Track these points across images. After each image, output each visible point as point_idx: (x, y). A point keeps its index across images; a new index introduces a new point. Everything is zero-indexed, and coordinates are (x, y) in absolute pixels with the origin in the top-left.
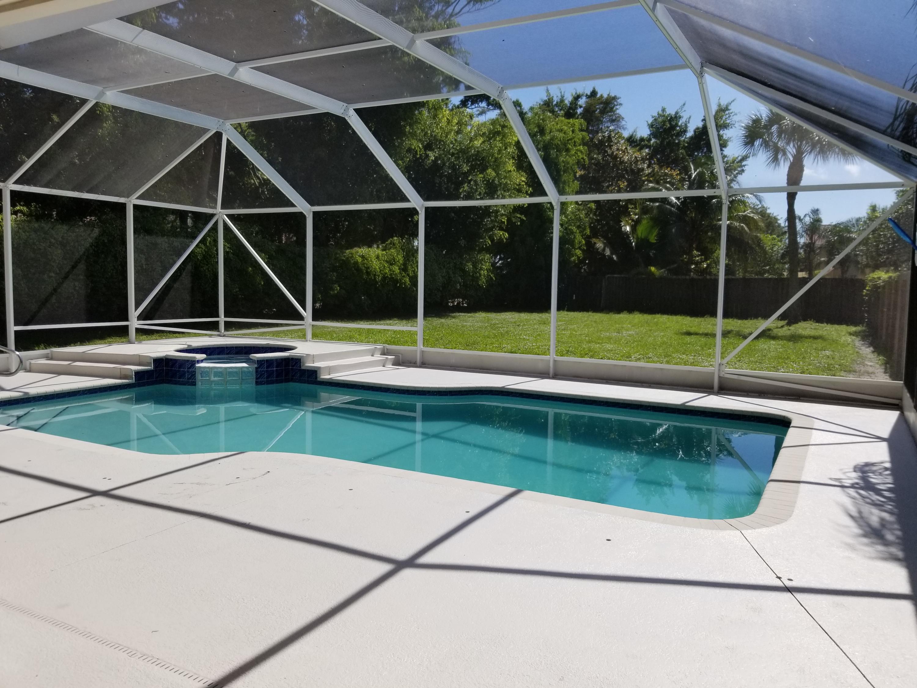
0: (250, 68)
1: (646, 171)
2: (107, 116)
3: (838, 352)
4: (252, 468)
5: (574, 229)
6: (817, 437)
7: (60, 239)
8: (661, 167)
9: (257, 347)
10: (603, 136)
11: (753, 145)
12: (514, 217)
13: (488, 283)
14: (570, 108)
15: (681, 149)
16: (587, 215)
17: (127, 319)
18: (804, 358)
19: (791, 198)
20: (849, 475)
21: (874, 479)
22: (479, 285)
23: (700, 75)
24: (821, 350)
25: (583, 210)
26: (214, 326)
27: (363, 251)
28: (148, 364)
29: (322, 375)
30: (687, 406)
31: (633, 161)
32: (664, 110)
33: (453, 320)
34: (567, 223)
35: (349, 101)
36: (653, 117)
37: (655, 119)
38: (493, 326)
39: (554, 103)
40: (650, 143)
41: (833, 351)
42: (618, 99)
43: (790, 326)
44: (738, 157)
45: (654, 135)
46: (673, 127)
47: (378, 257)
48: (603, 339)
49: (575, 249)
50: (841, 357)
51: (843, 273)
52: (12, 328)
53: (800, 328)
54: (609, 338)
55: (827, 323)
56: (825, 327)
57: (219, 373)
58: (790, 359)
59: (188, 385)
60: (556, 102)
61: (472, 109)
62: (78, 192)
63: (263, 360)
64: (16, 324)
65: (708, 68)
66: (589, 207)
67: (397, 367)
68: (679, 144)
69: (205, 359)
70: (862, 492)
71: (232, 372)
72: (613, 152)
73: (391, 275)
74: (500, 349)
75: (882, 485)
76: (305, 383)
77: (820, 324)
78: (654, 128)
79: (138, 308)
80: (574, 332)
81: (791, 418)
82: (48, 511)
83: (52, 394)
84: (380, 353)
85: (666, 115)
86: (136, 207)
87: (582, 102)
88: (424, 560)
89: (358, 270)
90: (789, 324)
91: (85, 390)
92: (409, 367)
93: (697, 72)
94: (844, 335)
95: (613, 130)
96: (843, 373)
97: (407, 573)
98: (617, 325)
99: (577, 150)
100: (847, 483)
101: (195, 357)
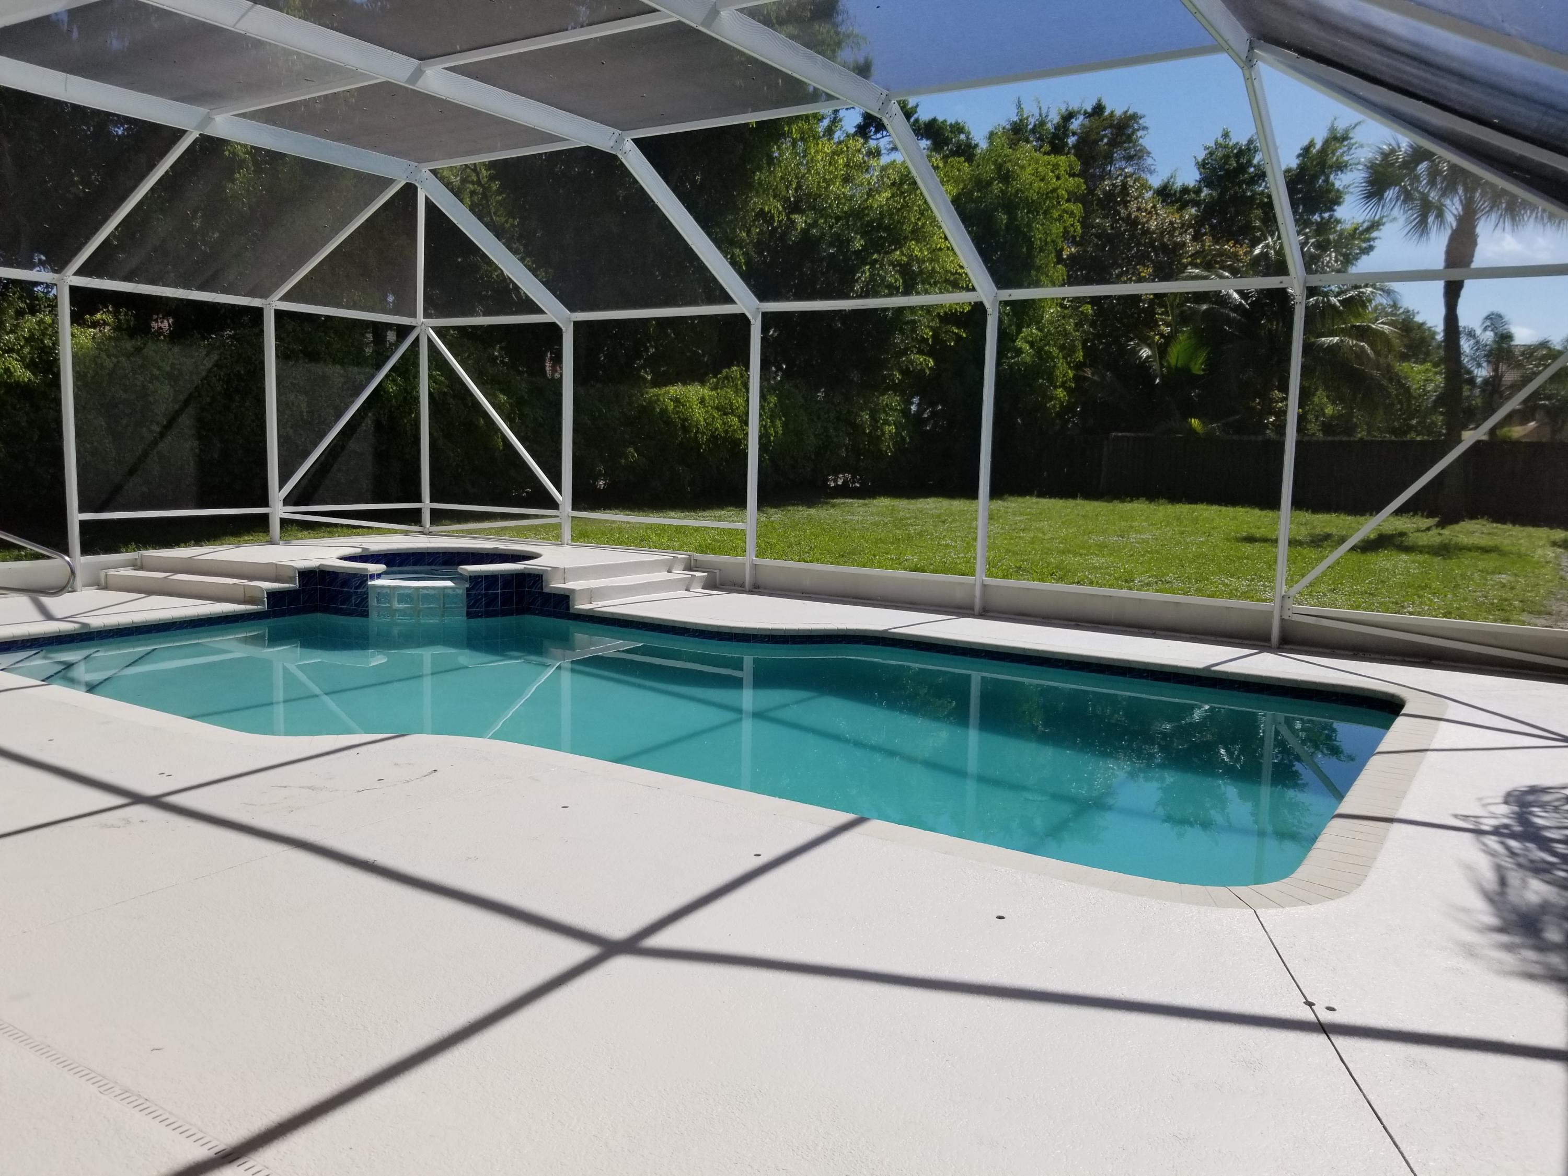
0: (446, 69)
1: (1189, 247)
2: (244, 161)
3: (1525, 576)
4: (410, 764)
5: (1055, 351)
6: (1446, 735)
7: (168, 369)
8: (1216, 241)
9: (478, 554)
10: (1113, 185)
11: (1381, 198)
12: (946, 332)
13: (897, 447)
14: (1055, 136)
15: (1257, 208)
16: (1078, 325)
17: (266, 504)
18: (1457, 586)
19: (1453, 292)
20: (1493, 809)
21: (1541, 819)
22: (881, 451)
23: (1248, 63)
24: (1493, 573)
25: (1070, 317)
26: (413, 517)
27: (675, 390)
28: (290, 580)
29: (576, 603)
30: (1215, 672)
31: (1166, 229)
32: (1226, 135)
33: (832, 511)
34: (1041, 340)
35: (623, 126)
36: (1206, 148)
37: (1211, 154)
38: (900, 523)
39: (1030, 127)
40: (1200, 196)
41: (1516, 575)
42: (1141, 118)
43: (1443, 528)
44: (1364, 222)
45: (1209, 179)
46: (1242, 168)
47: (702, 401)
48: (1090, 547)
49: (1056, 387)
50: (1527, 585)
51: (1554, 432)
52: (76, 517)
53: (1461, 532)
54: (1102, 546)
55: (1514, 523)
56: (1510, 530)
57: (406, 596)
58: (1430, 588)
59: (357, 616)
60: (1033, 124)
61: (877, 139)
62: (184, 288)
63: (479, 577)
64: (82, 509)
65: (1261, 50)
66: (1082, 312)
67: (710, 592)
68: (1252, 198)
69: (385, 573)
70: (1513, 843)
71: (428, 595)
72: (1130, 214)
73: (726, 432)
74: (899, 563)
75: (1555, 831)
76: (549, 616)
77: (1499, 526)
78: (1208, 168)
79: (284, 485)
80: (1041, 535)
81: (1405, 699)
82: (52, 828)
83: (129, 628)
84: (683, 567)
85: (1231, 144)
86: (279, 314)
87: (1076, 124)
88: (658, 940)
89: (668, 422)
90: (1442, 524)
91: (185, 621)
92: (730, 591)
93: (1240, 58)
94: (1541, 547)
95: (1131, 175)
96: (1525, 617)
97: (621, 964)
98: (1123, 523)
99: (1065, 211)
100: (1488, 824)
101: (366, 569)
